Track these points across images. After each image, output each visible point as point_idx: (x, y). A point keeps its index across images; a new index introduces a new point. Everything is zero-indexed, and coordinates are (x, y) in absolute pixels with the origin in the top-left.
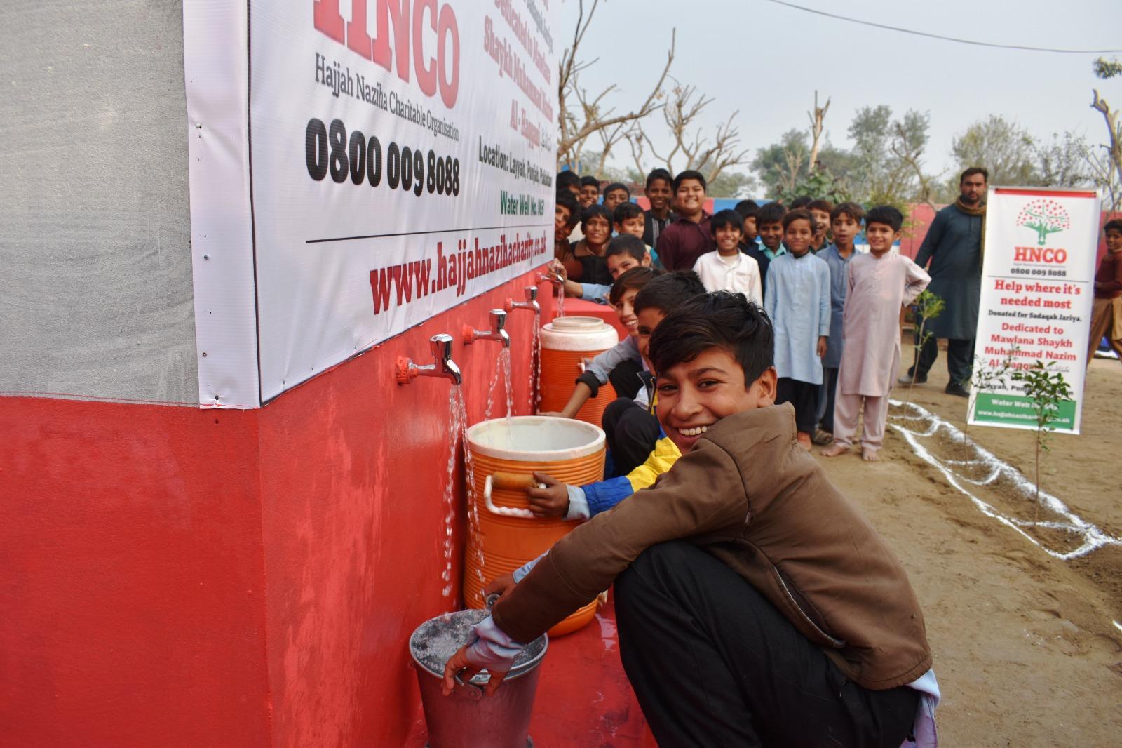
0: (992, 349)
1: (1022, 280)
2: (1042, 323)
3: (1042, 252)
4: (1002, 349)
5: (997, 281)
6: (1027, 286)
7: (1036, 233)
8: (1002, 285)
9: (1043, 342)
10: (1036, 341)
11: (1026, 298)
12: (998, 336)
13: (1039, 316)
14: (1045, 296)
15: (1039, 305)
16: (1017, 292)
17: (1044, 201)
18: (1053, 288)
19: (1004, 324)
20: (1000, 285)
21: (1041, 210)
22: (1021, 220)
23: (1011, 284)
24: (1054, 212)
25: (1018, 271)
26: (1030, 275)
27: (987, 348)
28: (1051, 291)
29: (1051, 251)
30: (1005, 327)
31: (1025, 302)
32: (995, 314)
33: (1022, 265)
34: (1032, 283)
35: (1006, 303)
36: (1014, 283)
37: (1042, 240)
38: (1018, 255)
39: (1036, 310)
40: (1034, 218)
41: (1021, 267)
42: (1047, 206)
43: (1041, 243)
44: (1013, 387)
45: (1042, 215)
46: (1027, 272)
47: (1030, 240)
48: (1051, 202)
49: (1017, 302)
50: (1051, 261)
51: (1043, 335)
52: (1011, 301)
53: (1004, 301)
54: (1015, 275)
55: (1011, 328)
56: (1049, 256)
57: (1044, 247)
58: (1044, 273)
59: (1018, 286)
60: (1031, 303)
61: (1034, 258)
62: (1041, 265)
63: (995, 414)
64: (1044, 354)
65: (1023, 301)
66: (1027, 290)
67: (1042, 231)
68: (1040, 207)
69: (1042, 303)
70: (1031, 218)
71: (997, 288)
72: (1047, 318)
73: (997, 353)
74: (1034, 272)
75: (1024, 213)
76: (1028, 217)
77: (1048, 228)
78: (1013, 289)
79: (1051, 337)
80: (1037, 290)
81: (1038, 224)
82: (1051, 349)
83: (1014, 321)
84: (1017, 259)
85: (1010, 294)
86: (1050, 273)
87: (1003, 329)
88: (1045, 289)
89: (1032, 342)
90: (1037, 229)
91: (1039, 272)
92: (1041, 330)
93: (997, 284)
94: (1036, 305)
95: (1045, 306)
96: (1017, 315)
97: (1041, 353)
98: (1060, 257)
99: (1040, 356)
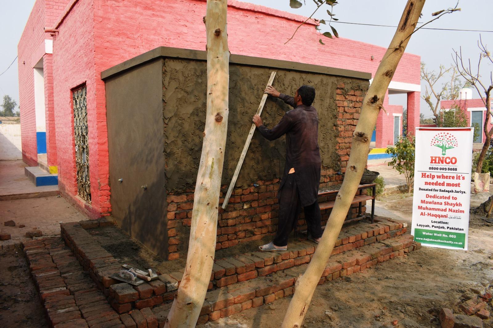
0: (421, 207)
1: (435, 173)
2: (446, 194)
3: (444, 159)
4: (426, 207)
6: (437, 176)
7: (441, 149)
9: (446, 204)
10: (443, 204)
11: (437, 182)
12: (424, 201)
13: (444, 191)
14: (447, 181)
15: (444, 185)
16: (432, 179)
17: (444, 133)
18: (451, 176)
19: (427, 195)
20: (424, 175)
21: (443, 138)
22: (433, 143)
23: (430, 175)
25: (432, 168)
26: (439, 170)
27: (419, 207)
28: (450, 178)
29: (449, 158)
31: (436, 184)
32: (422, 190)
33: (434, 165)
34: (440, 174)
35: (427, 184)
36: (431, 174)
37: (444, 153)
38: (432, 160)
39: (443, 188)
40: (439, 142)
41: (434, 167)
42: (446, 136)
43: (443, 154)
44: (433, 226)
45: (443, 140)
46: (437, 169)
47: (438, 153)
48: (448, 134)
49: (433, 184)
50: (449, 163)
51: (447, 200)
52: (430, 184)
54: (431, 170)
55: (431, 197)
56: (448, 161)
57: (445, 156)
58: (446, 169)
59: (433, 176)
60: (440, 184)
61: (440, 162)
62: (444, 165)
63: (424, 239)
65: (436, 183)
66: (438, 178)
67: (444, 148)
68: (442, 136)
69: (445, 184)
70: (438, 142)
71: (422, 177)
72: (448, 192)
73: (424, 209)
74: (441, 169)
75: (434, 140)
76: (436, 142)
77: (447, 147)
78: (431, 177)
79: (451, 201)
80: (442, 178)
81: (441, 145)
82: (451, 207)
83: (432, 193)
84: (432, 162)
85: (429, 180)
86: (449, 169)
87: (427, 197)
88: (447, 177)
89: (441, 204)
90: (441, 147)
91: (443, 169)
92: (446, 198)
93: (423, 175)
94: (442, 185)
95: (447, 186)
96: (433, 190)
97: (446, 209)
98: (453, 161)
99: (446, 211)
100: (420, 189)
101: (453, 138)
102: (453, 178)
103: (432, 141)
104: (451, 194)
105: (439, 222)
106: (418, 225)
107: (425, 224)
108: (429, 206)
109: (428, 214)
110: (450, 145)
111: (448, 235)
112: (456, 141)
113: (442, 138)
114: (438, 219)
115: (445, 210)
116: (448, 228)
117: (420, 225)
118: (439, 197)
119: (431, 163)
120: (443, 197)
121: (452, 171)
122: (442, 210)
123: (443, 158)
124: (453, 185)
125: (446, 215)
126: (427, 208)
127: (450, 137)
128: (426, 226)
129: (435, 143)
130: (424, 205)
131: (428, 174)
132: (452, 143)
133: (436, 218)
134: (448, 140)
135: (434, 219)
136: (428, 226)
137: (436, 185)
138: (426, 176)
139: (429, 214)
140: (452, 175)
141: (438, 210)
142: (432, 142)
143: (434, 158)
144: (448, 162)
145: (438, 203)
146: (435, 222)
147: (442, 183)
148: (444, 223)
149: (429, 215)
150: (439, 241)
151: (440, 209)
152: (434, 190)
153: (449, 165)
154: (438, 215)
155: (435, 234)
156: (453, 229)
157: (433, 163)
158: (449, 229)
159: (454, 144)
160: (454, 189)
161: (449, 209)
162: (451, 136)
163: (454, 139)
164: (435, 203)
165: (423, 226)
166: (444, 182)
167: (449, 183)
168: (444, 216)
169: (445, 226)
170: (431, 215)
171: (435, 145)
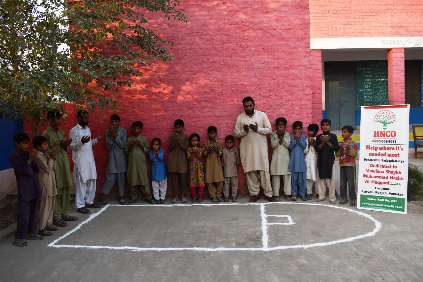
100: (365, 160)
101: (393, 114)
102: (393, 149)
103: (375, 117)
105: (382, 189)
106: (364, 191)
107: (369, 191)
108: (373, 174)
109: (372, 182)
110: (390, 121)
111: (390, 200)
112: (395, 117)
113: (383, 115)
114: (381, 186)
115: (387, 178)
116: (389, 193)
118: (381, 166)
119: (374, 136)
120: (385, 166)
122: (384, 178)
123: (384, 132)
124: (393, 155)
125: (388, 182)
126: (371, 176)
127: (390, 113)
129: (377, 119)
131: (371, 146)
132: (392, 119)
133: (379, 184)
134: (388, 116)
135: (377, 186)
136: (372, 192)
138: (370, 148)
140: (392, 146)
141: (381, 177)
142: (375, 118)
143: (376, 133)
144: (388, 135)
145: (381, 172)
146: (378, 188)
147: (384, 154)
148: (386, 189)
150: (382, 205)
152: (377, 160)
153: (389, 137)
154: (381, 182)
155: (379, 200)
156: (394, 194)
157: (376, 136)
159: (393, 120)
160: (394, 158)
161: (390, 177)
162: (390, 112)
163: (394, 115)
164: (378, 172)
166: (385, 153)
167: (390, 153)
168: (386, 183)
169: (387, 192)
170: (375, 182)
171: (377, 121)
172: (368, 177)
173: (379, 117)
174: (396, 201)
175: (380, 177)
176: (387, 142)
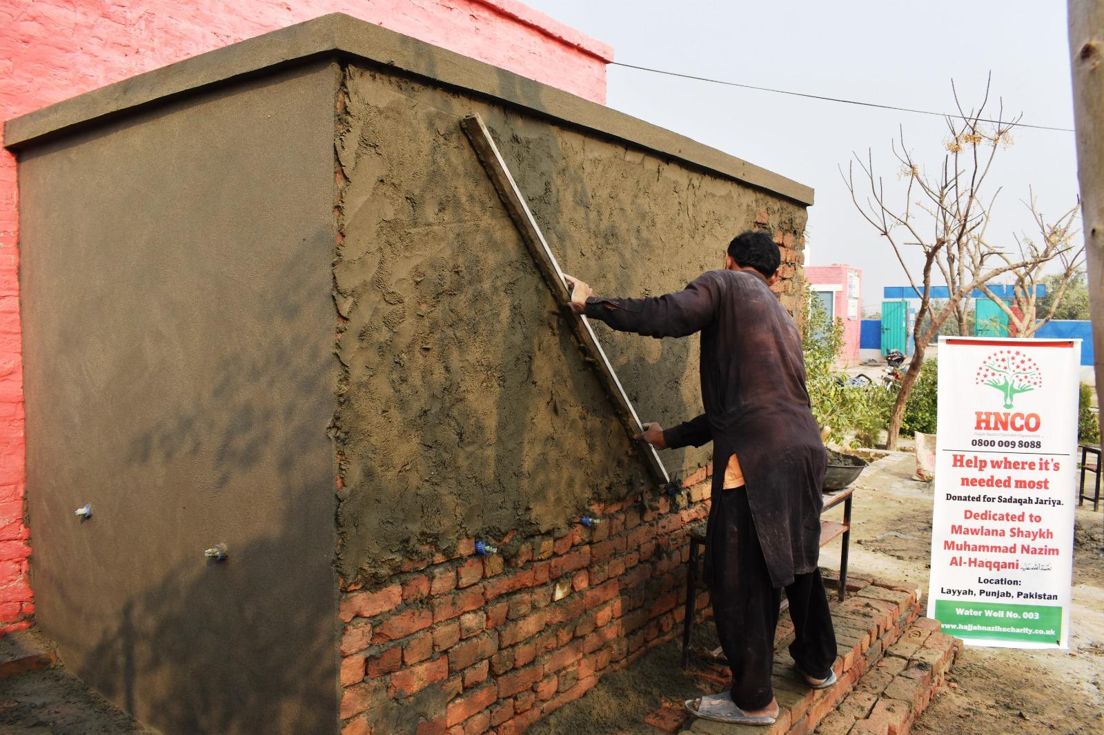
0: (953, 543)
1: (987, 455)
2: (1015, 509)
3: (1010, 418)
4: (965, 543)
5: (955, 456)
6: (992, 462)
7: (1002, 394)
8: (961, 461)
9: (1016, 533)
10: (1008, 533)
11: (992, 477)
12: (960, 527)
13: (1010, 500)
14: (1016, 475)
15: (1009, 486)
16: (980, 470)
17: (1009, 352)
18: (1026, 463)
19: (966, 512)
20: (958, 461)
21: (1005, 364)
22: (981, 377)
23: (973, 460)
24: (1022, 366)
25: (980, 443)
26: (996, 448)
27: (946, 543)
28: (1023, 468)
29: (1021, 416)
30: (968, 515)
31: (991, 482)
32: (954, 498)
33: (986, 435)
34: (1000, 458)
35: (968, 485)
36: (976, 458)
37: (1009, 402)
38: (979, 422)
39: (1006, 493)
40: (997, 374)
41: (984, 438)
42: (1013, 359)
43: (1007, 406)
44: (982, 592)
45: (1007, 371)
47: (994, 403)
48: (1018, 353)
49: (981, 482)
50: (1021, 428)
51: (1016, 524)
52: (973, 482)
53: (965, 482)
54: (977, 448)
55: (976, 516)
56: (1019, 422)
57: (1012, 411)
58: (1013, 444)
59: (981, 461)
61: (999, 426)
62: (1010, 435)
63: (961, 627)
64: (1019, 548)
65: (988, 480)
66: (993, 467)
67: (1008, 391)
68: (1003, 360)
69: (1013, 484)
70: (993, 374)
71: (955, 465)
72: (1020, 502)
73: (959, 548)
75: (984, 368)
76: (989, 374)
77: (1016, 387)
78: (976, 466)
79: (1026, 526)
80: (1005, 467)
81: (1002, 383)
82: (1026, 542)
83: (979, 507)
84: (978, 427)
85: (972, 473)
86: (1021, 444)
87: (966, 518)
88: (1016, 465)
89: (1003, 533)
91: (1007, 444)
92: (1013, 518)
93: (955, 461)
94: (1005, 486)
95: (1016, 487)
96: (982, 499)
97: (1015, 547)
98: (1032, 423)
99: (1015, 552)
100: (949, 497)
101: (1031, 364)
102: (1031, 466)
103: (978, 371)
104: (1028, 509)
105: (997, 582)
106: (945, 591)
107: (962, 589)
108: (972, 540)
109: (970, 562)
110: (1022, 384)
111: (1021, 614)
112: (1037, 372)
113: (1003, 364)
114: (994, 574)
115: (1013, 549)
116: (1019, 594)
117: (949, 592)
118: (996, 517)
119: (976, 428)
120: (1007, 515)
121: (1029, 450)
122: (1006, 550)
123: (1007, 415)
124: (1032, 485)
125: (1015, 562)
126: (966, 546)
127: (1023, 362)
128: (965, 593)
129: (985, 376)
130: (959, 539)
131: (969, 456)
132: (1029, 379)
133: (991, 569)
134: (1017, 370)
135: (985, 573)
136: (970, 592)
137: (988, 485)
138: (964, 464)
139: (973, 560)
140: (1028, 459)
141: (995, 548)
142: (979, 374)
143: (983, 417)
144: (1018, 425)
145: (995, 532)
146: (986, 581)
147: (1005, 481)
148: (1010, 582)
149: (973, 565)
150: (998, 629)
151: (999, 547)
152: (984, 497)
153: (1021, 432)
154: (995, 563)
155: (988, 613)
156: (1031, 596)
157: (981, 428)
158: (1021, 597)
159: (1032, 381)
160: (1034, 493)
161: (1023, 546)
162: (1026, 359)
163: (1034, 368)
164: (988, 533)
165: (957, 593)
166: (1009, 478)
167: (1023, 479)
168: (1010, 564)
169: (1013, 590)
170: (978, 563)
171: (986, 381)
172: (958, 549)
173: (993, 371)
174: (1038, 614)
175: (992, 547)
176: (1015, 445)
